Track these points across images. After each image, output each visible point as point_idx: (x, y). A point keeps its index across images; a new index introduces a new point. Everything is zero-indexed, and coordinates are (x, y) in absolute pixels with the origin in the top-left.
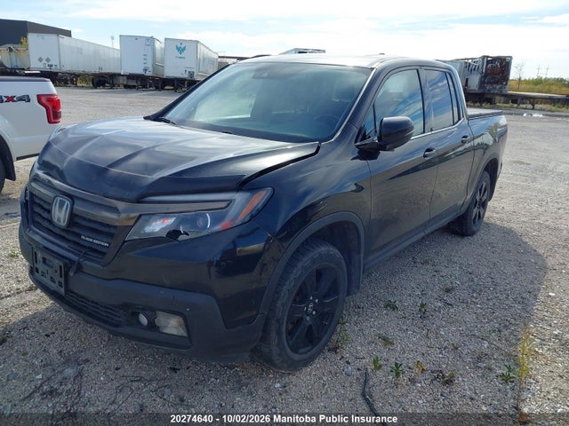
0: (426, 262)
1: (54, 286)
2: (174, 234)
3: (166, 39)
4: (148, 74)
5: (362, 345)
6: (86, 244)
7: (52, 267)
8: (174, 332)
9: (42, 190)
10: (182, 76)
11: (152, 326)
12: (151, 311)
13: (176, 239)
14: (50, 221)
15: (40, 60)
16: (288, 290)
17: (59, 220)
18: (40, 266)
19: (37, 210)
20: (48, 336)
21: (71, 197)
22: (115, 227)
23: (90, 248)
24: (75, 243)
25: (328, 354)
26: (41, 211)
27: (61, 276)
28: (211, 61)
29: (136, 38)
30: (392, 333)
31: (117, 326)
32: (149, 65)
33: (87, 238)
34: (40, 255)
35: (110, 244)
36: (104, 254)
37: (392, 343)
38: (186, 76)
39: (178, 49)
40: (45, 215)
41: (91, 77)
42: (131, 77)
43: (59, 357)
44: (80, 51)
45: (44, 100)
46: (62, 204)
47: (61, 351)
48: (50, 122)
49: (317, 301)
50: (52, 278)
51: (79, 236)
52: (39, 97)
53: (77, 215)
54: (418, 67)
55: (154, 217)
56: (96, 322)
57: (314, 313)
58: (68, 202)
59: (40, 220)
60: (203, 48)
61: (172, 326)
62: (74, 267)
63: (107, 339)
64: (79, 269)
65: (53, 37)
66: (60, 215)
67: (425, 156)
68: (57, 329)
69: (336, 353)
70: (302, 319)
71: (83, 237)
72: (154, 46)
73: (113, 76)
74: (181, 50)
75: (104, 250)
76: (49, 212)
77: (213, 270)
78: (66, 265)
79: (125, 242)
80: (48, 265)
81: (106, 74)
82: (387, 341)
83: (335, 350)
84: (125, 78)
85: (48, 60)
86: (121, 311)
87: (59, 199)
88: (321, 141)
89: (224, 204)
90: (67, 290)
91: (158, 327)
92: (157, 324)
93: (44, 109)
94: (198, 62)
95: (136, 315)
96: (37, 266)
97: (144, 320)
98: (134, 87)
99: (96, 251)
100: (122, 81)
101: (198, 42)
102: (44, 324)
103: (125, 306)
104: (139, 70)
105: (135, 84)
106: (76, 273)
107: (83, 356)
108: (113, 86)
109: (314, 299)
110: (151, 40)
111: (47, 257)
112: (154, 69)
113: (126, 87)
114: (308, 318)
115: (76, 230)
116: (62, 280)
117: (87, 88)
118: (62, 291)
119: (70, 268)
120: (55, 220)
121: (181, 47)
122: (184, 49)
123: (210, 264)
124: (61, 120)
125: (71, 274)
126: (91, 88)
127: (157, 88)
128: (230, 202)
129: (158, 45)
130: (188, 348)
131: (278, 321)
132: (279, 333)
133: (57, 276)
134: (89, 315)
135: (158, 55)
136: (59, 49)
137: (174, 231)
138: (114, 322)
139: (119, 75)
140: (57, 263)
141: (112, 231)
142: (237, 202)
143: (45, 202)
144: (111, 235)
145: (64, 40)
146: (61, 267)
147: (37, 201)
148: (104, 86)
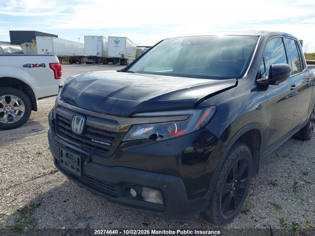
0: (285, 156)
1: (74, 171)
2: (153, 137)
3: (109, 37)
4: (99, 56)
5: (262, 210)
6: (94, 144)
7: (72, 159)
8: (154, 201)
9: (64, 112)
10: (118, 57)
11: (140, 197)
12: (139, 187)
13: (155, 140)
14: (71, 132)
15: (43, 50)
16: (224, 174)
17: (77, 130)
18: (65, 159)
19: (61, 124)
20: (65, 201)
21: (85, 116)
22: (115, 133)
23: (97, 147)
24: (87, 144)
25: (242, 215)
26: (63, 125)
27: (79, 165)
28: (133, 48)
29: (93, 37)
30: (279, 201)
31: (115, 197)
32: (100, 51)
33: (95, 141)
34: (64, 152)
35: (111, 144)
36: (107, 150)
37: (280, 208)
38: (120, 56)
39: (115, 42)
40: (66, 127)
41: (69, 59)
42: (90, 58)
43: (74, 215)
44: (63, 45)
45: (53, 66)
46: (78, 120)
47: (74, 212)
48: (56, 78)
49: (236, 181)
50: (72, 167)
51: (90, 139)
52: (50, 65)
53: (88, 126)
54: (282, 36)
55: (140, 127)
56: (100, 193)
57: (235, 189)
58: (82, 119)
59: (63, 131)
60: (129, 41)
61: (152, 197)
62: (88, 159)
63: (101, 204)
64: (91, 161)
65: (49, 38)
66: (77, 127)
67: (291, 89)
68: (70, 198)
69: (246, 214)
70: (229, 193)
71: (92, 140)
72: (102, 41)
73: (81, 57)
74: (117, 42)
75: (108, 148)
76: (69, 125)
77: (180, 160)
78: (82, 158)
79: (122, 142)
80: (70, 158)
81: (77, 56)
82: (277, 207)
83: (245, 212)
84: (87, 58)
85: (47, 50)
86: (118, 187)
87: (76, 117)
88: (237, 78)
89: (186, 117)
90: (83, 174)
91: (143, 198)
92: (143, 196)
93: (53, 71)
94: (126, 49)
95: (128, 189)
96: (62, 158)
97: (133, 193)
98: (91, 63)
99: (102, 149)
100: (86, 60)
101: (126, 38)
102: (62, 194)
103: (121, 184)
104: (94, 54)
105: (92, 61)
106: (88, 163)
107: (88, 215)
108: (80, 63)
109: (235, 180)
110: (101, 38)
111: (69, 153)
112: (102, 53)
113: (88, 63)
114: (232, 192)
115: (88, 136)
116: (80, 168)
117: (67, 64)
118: (79, 174)
119: (85, 159)
120: (74, 130)
121: (117, 41)
122: (119, 42)
123: (177, 157)
124: (61, 77)
125: (86, 163)
126: (69, 64)
127: (104, 63)
128: (189, 116)
129: (105, 41)
130: (164, 211)
131: (218, 194)
132: (218, 202)
133: (76, 165)
134: (96, 189)
135: (105, 46)
136: (52, 44)
137: (153, 135)
138: (113, 194)
139: (84, 57)
140: (76, 156)
141: (113, 135)
142: (194, 115)
143: (66, 119)
144: (113, 139)
145: (55, 39)
146: (78, 159)
147: (61, 119)
148: (76, 63)
